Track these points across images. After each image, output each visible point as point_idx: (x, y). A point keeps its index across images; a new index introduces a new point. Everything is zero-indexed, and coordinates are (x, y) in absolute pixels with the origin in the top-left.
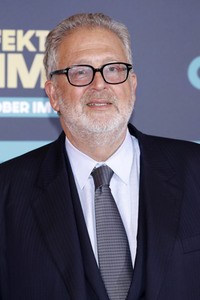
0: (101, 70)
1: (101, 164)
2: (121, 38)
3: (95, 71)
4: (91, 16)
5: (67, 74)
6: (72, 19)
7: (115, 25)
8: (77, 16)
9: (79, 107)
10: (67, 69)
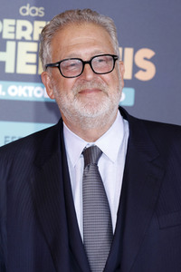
0: (90, 62)
1: (91, 144)
2: (108, 31)
3: (84, 63)
4: (79, 12)
5: (59, 67)
6: (62, 15)
7: (102, 19)
8: (67, 12)
9: (71, 95)
10: (59, 63)
